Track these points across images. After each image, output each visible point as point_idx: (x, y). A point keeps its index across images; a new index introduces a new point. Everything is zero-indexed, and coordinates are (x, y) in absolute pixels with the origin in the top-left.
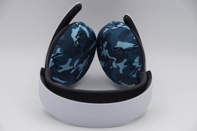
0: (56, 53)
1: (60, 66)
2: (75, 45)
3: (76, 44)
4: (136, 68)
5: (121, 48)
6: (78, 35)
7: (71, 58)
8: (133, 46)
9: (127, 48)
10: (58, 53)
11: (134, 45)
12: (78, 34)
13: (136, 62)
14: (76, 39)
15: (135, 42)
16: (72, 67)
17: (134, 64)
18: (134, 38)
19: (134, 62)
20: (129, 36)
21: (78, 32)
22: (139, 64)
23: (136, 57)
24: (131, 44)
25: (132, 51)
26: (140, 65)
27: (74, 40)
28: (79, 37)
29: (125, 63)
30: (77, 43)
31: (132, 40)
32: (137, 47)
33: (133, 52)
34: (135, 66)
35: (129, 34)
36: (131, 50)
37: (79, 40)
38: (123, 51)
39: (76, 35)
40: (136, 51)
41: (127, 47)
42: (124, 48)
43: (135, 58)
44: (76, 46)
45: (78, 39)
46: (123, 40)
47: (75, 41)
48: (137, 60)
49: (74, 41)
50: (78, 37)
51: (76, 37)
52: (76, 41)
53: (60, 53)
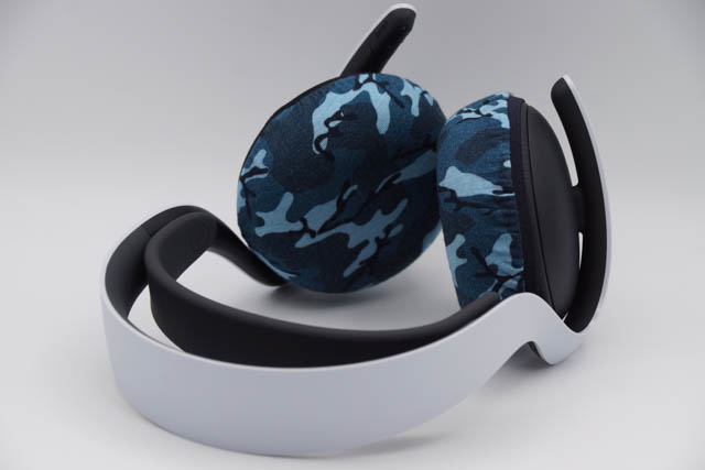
0: (252, 166)
1: (259, 214)
2: (314, 149)
3: (318, 148)
4: (499, 274)
5: (453, 192)
6: (336, 116)
7: (292, 192)
8: (494, 192)
9: (468, 197)
10: (255, 168)
11: (499, 188)
12: (337, 114)
13: (500, 254)
14: (325, 130)
15: (504, 177)
16: (298, 226)
17: (490, 260)
18: (508, 164)
19: (490, 251)
20: (491, 153)
21: (343, 108)
22: (510, 260)
23: (500, 234)
24: (488, 184)
25: (487, 210)
26: (514, 265)
27: (315, 129)
28: (338, 122)
29: (461, 248)
30: (324, 144)
31: (495, 169)
32: (508, 199)
33: (486, 214)
34: (495, 267)
35: (494, 146)
36: (484, 207)
37: (333, 133)
38: (454, 206)
39: (330, 115)
40: (499, 211)
41: (471, 194)
42: (460, 194)
43: (494, 238)
44: (317, 153)
45: (330, 129)
46: (466, 163)
47: (315, 136)
48: (503, 245)
49: (313, 135)
50: (332, 124)
51: (327, 123)
52: (321, 137)
53: (262, 166)
